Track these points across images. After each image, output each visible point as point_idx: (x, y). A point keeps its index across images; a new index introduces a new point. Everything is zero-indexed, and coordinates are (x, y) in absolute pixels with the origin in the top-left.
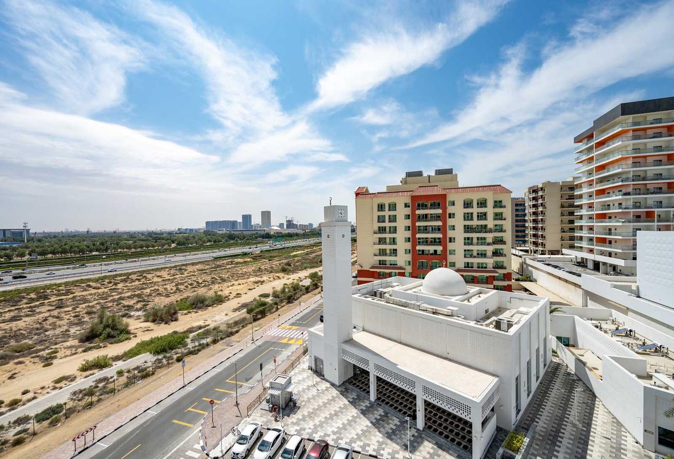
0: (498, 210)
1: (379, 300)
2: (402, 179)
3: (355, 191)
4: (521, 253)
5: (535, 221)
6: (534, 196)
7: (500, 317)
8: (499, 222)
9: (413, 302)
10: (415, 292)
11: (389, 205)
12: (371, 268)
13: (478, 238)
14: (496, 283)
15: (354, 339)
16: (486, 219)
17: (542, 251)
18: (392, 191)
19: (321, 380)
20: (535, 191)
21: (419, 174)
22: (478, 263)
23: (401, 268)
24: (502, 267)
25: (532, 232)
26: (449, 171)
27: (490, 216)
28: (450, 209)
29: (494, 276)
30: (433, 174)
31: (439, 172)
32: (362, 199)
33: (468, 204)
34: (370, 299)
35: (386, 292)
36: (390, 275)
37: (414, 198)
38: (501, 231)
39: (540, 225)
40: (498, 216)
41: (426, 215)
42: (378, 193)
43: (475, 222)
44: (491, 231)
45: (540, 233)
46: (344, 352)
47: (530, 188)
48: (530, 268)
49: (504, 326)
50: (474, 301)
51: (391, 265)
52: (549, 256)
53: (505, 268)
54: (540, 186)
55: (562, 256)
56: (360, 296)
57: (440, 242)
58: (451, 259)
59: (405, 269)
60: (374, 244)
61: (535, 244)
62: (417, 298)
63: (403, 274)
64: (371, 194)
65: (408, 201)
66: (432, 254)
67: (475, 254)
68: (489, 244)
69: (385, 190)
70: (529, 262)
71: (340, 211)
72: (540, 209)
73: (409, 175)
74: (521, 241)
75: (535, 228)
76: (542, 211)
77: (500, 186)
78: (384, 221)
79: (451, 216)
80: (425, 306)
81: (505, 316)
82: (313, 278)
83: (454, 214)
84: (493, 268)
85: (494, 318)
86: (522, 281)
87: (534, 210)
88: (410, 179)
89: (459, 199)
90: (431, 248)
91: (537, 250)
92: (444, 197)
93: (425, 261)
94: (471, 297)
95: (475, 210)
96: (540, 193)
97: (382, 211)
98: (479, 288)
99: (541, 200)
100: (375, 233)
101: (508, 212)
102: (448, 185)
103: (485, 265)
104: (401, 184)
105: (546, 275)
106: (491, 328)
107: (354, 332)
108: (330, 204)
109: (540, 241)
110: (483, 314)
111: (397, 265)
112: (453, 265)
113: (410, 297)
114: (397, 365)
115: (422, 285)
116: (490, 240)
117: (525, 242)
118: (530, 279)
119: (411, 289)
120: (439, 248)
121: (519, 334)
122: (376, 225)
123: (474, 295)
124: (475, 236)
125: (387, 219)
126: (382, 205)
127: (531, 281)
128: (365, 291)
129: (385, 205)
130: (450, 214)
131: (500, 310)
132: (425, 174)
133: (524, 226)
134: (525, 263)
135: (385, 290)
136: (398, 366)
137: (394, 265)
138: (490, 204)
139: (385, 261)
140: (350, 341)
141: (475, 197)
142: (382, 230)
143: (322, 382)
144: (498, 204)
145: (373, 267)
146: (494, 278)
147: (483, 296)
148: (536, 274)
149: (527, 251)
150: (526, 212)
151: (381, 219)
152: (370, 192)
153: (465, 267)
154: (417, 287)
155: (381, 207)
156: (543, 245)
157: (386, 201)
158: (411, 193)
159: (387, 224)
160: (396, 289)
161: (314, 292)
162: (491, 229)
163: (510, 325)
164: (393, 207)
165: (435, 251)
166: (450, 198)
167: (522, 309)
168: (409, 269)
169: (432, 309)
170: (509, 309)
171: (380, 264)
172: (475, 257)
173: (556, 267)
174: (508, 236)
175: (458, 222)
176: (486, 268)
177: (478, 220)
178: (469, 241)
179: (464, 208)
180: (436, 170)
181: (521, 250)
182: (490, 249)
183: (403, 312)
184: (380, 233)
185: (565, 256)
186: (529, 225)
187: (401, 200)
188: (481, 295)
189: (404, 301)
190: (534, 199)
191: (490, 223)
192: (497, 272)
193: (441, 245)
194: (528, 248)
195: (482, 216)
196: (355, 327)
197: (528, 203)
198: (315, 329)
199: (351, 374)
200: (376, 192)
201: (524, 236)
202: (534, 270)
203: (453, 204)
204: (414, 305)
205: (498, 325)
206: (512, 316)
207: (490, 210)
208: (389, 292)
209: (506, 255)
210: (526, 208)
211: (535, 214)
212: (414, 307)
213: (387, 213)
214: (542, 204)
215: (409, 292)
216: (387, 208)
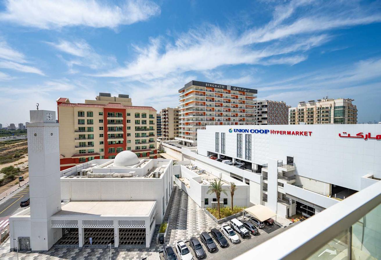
0: (151, 119)
1: (83, 177)
2: (97, 96)
3: (57, 100)
4: (160, 140)
5: (165, 125)
6: (164, 113)
7: (155, 172)
8: (151, 125)
9: (108, 174)
10: (109, 167)
11: (88, 113)
12: (72, 156)
13: (142, 134)
14: (151, 155)
15: (63, 210)
16: (146, 124)
17: (167, 138)
18: (89, 103)
19: (28, 254)
20: (165, 111)
21: (109, 95)
22: (142, 147)
23: (97, 154)
24: (153, 147)
25: (164, 130)
26: (127, 96)
27: (148, 122)
28: (128, 118)
29: (149, 152)
30: (117, 96)
31: (121, 96)
32: (62, 107)
33: (137, 116)
34: (75, 178)
35: (87, 171)
36: (88, 160)
38: (152, 130)
40: (151, 123)
41: (113, 120)
42: (78, 104)
43: (141, 125)
44: (148, 130)
45: (167, 130)
46: (53, 222)
47: (163, 110)
48: (163, 147)
49: (157, 175)
50: (143, 166)
51: (89, 152)
52: (170, 141)
53: (154, 148)
54: (167, 109)
55: (174, 140)
56: (66, 177)
57: (122, 136)
58: (128, 145)
59: (99, 154)
60: (75, 139)
61: (165, 135)
62: (111, 171)
63: (98, 158)
65: (102, 111)
66: (117, 143)
67: (141, 142)
68: (147, 136)
69: (84, 103)
70: (163, 144)
71: (48, 115)
72: (167, 120)
73: (102, 95)
74: (159, 134)
75: (165, 128)
76: (167, 121)
77: (152, 107)
78: (83, 124)
80: (116, 174)
81: (157, 171)
83: (130, 121)
84: (149, 148)
85: (152, 173)
86: (161, 153)
87: (164, 120)
88: (102, 97)
89: (133, 112)
90: (117, 140)
91: (165, 138)
92: (124, 110)
93: (113, 148)
94: (141, 165)
95: (141, 119)
96: (167, 113)
97: (81, 116)
98: (144, 159)
99: (167, 115)
100: (76, 131)
101: (155, 120)
102: (126, 104)
103: (145, 147)
104: (96, 100)
105: (170, 149)
106: (151, 178)
108: (38, 109)
109: (167, 134)
110: (147, 172)
111: (94, 152)
112: (129, 149)
113: (106, 171)
114: (100, 215)
115: (113, 162)
116: (148, 134)
117: (160, 135)
118: (163, 152)
119: (106, 166)
120: (122, 140)
121: (163, 178)
122: (77, 126)
123: (142, 163)
124: (140, 132)
125: (86, 122)
127: (164, 153)
128: (70, 173)
129: (84, 112)
130: (128, 120)
131: (154, 168)
132: (112, 96)
133: (160, 127)
134: (161, 145)
135: (86, 170)
137: (91, 152)
138: (148, 116)
139: (85, 150)
141: (141, 112)
142: (82, 129)
143: (29, 256)
144: (151, 116)
145: (74, 156)
146: (150, 153)
147: (147, 163)
148: (166, 149)
149: (161, 139)
150: (161, 121)
151: (81, 122)
152: (71, 103)
153: (136, 149)
154: (110, 164)
155: (81, 114)
156: (168, 136)
157: (86, 110)
158: (103, 106)
159: (86, 126)
160: (96, 167)
162: (148, 129)
163: (159, 175)
164: (90, 114)
165: (119, 142)
166: (128, 111)
167: (163, 166)
168: (102, 154)
169: (121, 175)
170: (158, 167)
171: (80, 153)
172: (141, 143)
173: (173, 145)
174: (155, 132)
175: (132, 125)
176: (146, 148)
177: (142, 124)
178: (137, 135)
179: (135, 117)
180: (119, 95)
181: (159, 139)
182: (147, 139)
183: (102, 181)
184: (80, 132)
185: (176, 140)
186: (163, 127)
187: (97, 111)
188: (145, 163)
189: (102, 174)
190: (165, 115)
191: (148, 126)
192: (151, 150)
193: (123, 138)
194: (162, 138)
195: (144, 122)
196: (62, 201)
197: (162, 117)
199: (60, 236)
200: (77, 103)
201: (160, 132)
202: (165, 147)
203: (129, 115)
204: (109, 175)
205: (154, 176)
206: (159, 170)
207: (148, 119)
208: (90, 171)
209: (154, 142)
210: (161, 119)
211: (165, 122)
212: (109, 176)
213: (86, 118)
214: (167, 117)
215: (105, 168)
216: (86, 114)
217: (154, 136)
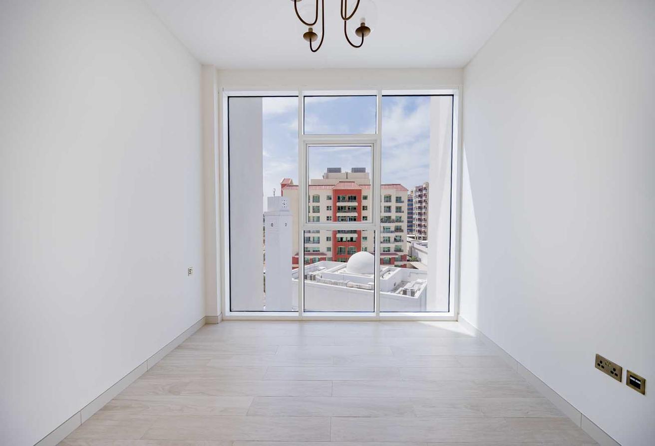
0: (399, 205)
2: (325, 173)
3: (281, 182)
4: (411, 239)
5: (420, 214)
6: (420, 194)
7: (405, 287)
8: (399, 214)
9: (341, 281)
10: (341, 273)
11: (313, 197)
12: (295, 255)
13: (384, 227)
14: (396, 263)
16: (390, 212)
17: (424, 237)
18: (316, 184)
20: (420, 190)
21: (338, 170)
22: (384, 247)
23: (322, 254)
25: (418, 223)
26: (363, 170)
27: (393, 209)
28: (364, 203)
29: (394, 258)
30: (350, 171)
31: (355, 170)
32: (288, 190)
35: (315, 275)
36: (315, 261)
37: (336, 192)
38: (400, 221)
39: (423, 217)
40: (399, 209)
41: (345, 207)
43: (382, 214)
44: (393, 222)
45: (423, 223)
47: (417, 187)
48: (416, 251)
49: (409, 292)
50: (387, 277)
51: (314, 251)
53: (402, 251)
54: (424, 186)
58: (364, 244)
59: (326, 255)
61: (420, 232)
62: (344, 278)
63: (324, 259)
64: (295, 186)
65: (331, 194)
66: (348, 241)
68: (392, 232)
70: (416, 246)
72: (424, 204)
73: (330, 170)
75: (420, 220)
76: (425, 206)
77: (400, 185)
79: (365, 208)
80: (351, 283)
81: (408, 286)
83: (366, 207)
84: (395, 251)
85: (401, 289)
86: (412, 261)
87: (419, 205)
88: (330, 174)
90: (349, 236)
91: (420, 237)
92: (359, 191)
93: (343, 247)
94: (383, 274)
95: (383, 204)
96: (424, 192)
98: (388, 267)
99: (424, 197)
101: (405, 206)
102: (362, 181)
103: (388, 249)
104: (323, 178)
106: (401, 295)
108: (274, 195)
109: (423, 230)
110: (392, 287)
111: (319, 251)
112: (366, 250)
113: (337, 277)
115: (346, 267)
116: (393, 229)
117: (412, 231)
119: (337, 271)
120: (355, 236)
121: (420, 297)
123: (386, 273)
125: (311, 209)
127: (417, 261)
128: (296, 275)
130: (363, 207)
131: (403, 283)
132: (343, 171)
133: (412, 217)
134: (413, 247)
135: (314, 273)
137: (316, 251)
138: (393, 199)
139: (309, 248)
141: (383, 193)
144: (399, 200)
145: (298, 254)
146: (395, 260)
147: (392, 273)
148: (420, 255)
149: (413, 238)
150: (414, 206)
152: (295, 184)
154: (342, 268)
156: (425, 233)
158: (332, 187)
159: (311, 214)
160: (326, 271)
162: (393, 220)
163: (413, 293)
164: (317, 199)
165: (352, 239)
166: (364, 194)
167: (419, 280)
168: (330, 254)
169: (357, 285)
170: (410, 282)
174: (404, 225)
175: (370, 214)
176: (389, 251)
177: (385, 212)
180: (353, 168)
181: (410, 237)
182: (392, 236)
186: (416, 216)
187: (324, 194)
188: (390, 272)
189: (334, 280)
190: (420, 196)
191: (393, 215)
192: (397, 255)
193: (356, 233)
194: (414, 236)
195: (388, 209)
197: (416, 200)
201: (412, 226)
202: (419, 252)
203: (365, 198)
205: (405, 292)
206: (413, 286)
207: (393, 204)
208: (318, 275)
209: (403, 241)
210: (414, 203)
211: (420, 208)
212: (342, 284)
213: (311, 204)
214: (425, 200)
215: (336, 273)
216: (311, 199)
217: (403, 232)
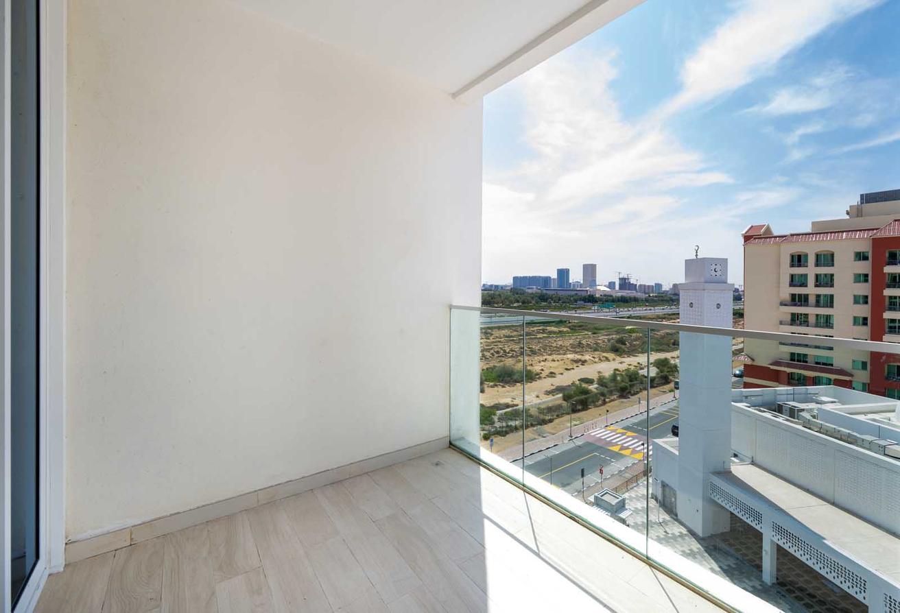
1: (787, 420)
2: (852, 206)
3: (744, 232)
9: (869, 438)
10: (874, 420)
11: (817, 256)
12: (771, 365)
15: (733, 472)
18: (822, 230)
19: (672, 520)
23: (841, 372)
32: (755, 246)
34: (768, 415)
35: (803, 410)
36: (815, 381)
37: (877, 243)
42: (792, 235)
51: (817, 363)
56: (749, 407)
59: (851, 375)
60: (781, 323)
62: (881, 433)
63: (848, 385)
64: (776, 237)
65: (866, 247)
69: (809, 230)
71: (713, 267)
73: (868, 199)
78: (804, 285)
80: (898, 449)
82: (661, 367)
88: (870, 207)
97: (800, 266)
100: (783, 304)
104: (848, 217)
107: (734, 462)
108: (697, 255)
111: (832, 365)
113: (860, 426)
114: (824, 539)
115: (894, 411)
119: (865, 413)
122: (787, 291)
125: (811, 281)
126: (799, 256)
128: (759, 400)
129: (806, 255)
135: (801, 406)
136: (825, 541)
137: (824, 364)
139: (805, 355)
140: (727, 475)
142: (800, 300)
143: (673, 524)
145: (777, 363)
151: (795, 281)
152: (776, 234)
154: (882, 411)
155: (798, 260)
157: (810, 249)
158: (871, 233)
159: (811, 290)
160: (828, 407)
161: (661, 388)
164: (826, 259)
168: (862, 376)
171: (792, 360)
183: (840, 449)
184: (795, 305)
187: (845, 250)
189: (848, 431)
196: (735, 456)
198: (666, 443)
199: (725, 527)
200: (788, 233)
204: (870, 443)
208: (810, 410)
212: (870, 446)
213: (811, 271)
215: (861, 418)
216: (811, 260)
